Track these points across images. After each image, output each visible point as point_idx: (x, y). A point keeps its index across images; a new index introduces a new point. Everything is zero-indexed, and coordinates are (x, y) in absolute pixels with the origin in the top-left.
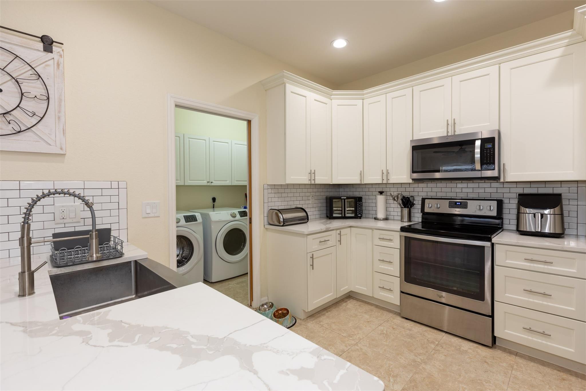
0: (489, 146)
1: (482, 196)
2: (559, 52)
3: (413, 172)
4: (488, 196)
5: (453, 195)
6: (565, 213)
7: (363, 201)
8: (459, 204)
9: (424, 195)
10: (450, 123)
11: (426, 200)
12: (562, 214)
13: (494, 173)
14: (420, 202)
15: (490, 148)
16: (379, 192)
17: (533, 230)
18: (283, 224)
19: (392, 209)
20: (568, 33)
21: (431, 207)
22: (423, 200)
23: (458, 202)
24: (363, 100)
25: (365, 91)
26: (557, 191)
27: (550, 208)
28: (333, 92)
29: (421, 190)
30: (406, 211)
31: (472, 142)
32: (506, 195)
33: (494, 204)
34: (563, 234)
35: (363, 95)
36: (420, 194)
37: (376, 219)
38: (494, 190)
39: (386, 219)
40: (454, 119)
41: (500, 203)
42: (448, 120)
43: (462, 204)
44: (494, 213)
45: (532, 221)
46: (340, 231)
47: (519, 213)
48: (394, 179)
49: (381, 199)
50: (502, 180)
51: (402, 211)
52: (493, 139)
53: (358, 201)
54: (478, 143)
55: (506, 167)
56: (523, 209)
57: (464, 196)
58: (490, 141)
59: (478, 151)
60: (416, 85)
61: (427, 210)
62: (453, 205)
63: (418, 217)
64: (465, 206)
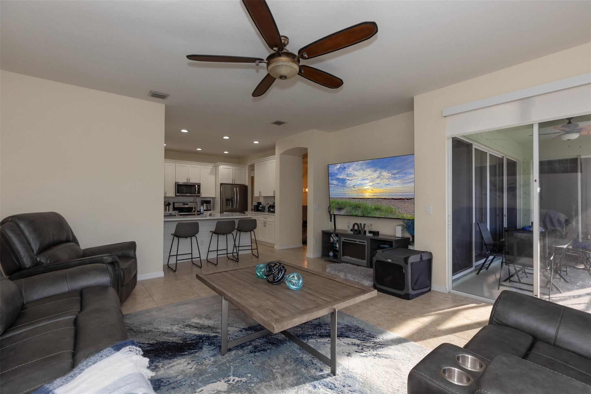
2: (211, 167)
3: (175, 193)
8: (186, 204)
9: (174, 201)
10: (188, 178)
13: (200, 195)
14: (172, 204)
20: (213, 164)
21: (177, 205)
22: (174, 203)
29: (173, 199)
30: (167, 207)
31: (196, 185)
36: (171, 201)
48: (169, 195)
50: (201, 197)
55: (202, 193)
58: (199, 186)
59: (197, 188)
60: (177, 163)
61: (175, 206)
62: (184, 204)
63: (172, 209)
64: (188, 204)
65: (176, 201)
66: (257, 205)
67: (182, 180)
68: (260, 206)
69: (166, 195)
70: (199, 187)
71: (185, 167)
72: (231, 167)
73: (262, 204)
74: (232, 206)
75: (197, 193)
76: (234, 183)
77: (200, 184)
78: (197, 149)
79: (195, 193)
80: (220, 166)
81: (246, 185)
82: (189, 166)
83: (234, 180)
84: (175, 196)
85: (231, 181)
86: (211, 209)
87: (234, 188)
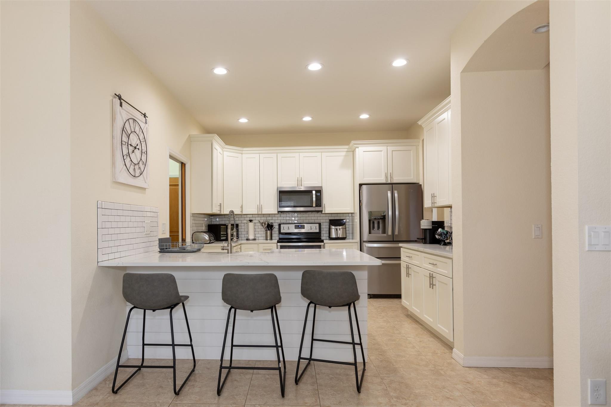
2: (344, 154)
3: (279, 207)
4: (313, 221)
6: (347, 229)
7: (240, 227)
8: (300, 226)
9: (279, 221)
11: (281, 225)
12: (345, 229)
13: (321, 209)
14: (278, 227)
15: (319, 196)
16: (249, 220)
17: (335, 237)
18: (210, 242)
19: (258, 233)
20: (347, 147)
21: (285, 229)
22: (280, 225)
23: (300, 225)
24: (242, 154)
25: (245, 149)
27: (340, 226)
28: (226, 146)
29: (277, 218)
30: (269, 232)
31: (311, 192)
32: (323, 221)
33: (317, 226)
34: (346, 237)
35: (243, 151)
36: (276, 221)
37: (248, 240)
38: (318, 218)
39: (255, 239)
40: (301, 178)
42: (298, 178)
43: (302, 226)
44: (317, 230)
46: (241, 246)
47: (330, 229)
48: (265, 211)
49: (251, 225)
50: (323, 212)
51: (266, 233)
52: (321, 191)
53: (236, 227)
54: (314, 192)
55: (325, 206)
56: (331, 226)
57: (302, 221)
58: (319, 192)
59: (314, 196)
60: (279, 153)
61: (282, 231)
62: (297, 227)
63: (276, 236)
64: (303, 227)
65: (282, 221)
66: (430, 227)
67: (289, 183)
68: (440, 230)
70: (319, 194)
71: (294, 158)
72: (383, 148)
73: (445, 225)
74: (384, 232)
75: (316, 206)
76: (389, 182)
77: (321, 187)
79: (312, 206)
80: (358, 147)
81: (420, 184)
82: (302, 155)
83: (391, 175)
84: (279, 212)
85: (383, 178)
86: (345, 236)
87: (388, 192)
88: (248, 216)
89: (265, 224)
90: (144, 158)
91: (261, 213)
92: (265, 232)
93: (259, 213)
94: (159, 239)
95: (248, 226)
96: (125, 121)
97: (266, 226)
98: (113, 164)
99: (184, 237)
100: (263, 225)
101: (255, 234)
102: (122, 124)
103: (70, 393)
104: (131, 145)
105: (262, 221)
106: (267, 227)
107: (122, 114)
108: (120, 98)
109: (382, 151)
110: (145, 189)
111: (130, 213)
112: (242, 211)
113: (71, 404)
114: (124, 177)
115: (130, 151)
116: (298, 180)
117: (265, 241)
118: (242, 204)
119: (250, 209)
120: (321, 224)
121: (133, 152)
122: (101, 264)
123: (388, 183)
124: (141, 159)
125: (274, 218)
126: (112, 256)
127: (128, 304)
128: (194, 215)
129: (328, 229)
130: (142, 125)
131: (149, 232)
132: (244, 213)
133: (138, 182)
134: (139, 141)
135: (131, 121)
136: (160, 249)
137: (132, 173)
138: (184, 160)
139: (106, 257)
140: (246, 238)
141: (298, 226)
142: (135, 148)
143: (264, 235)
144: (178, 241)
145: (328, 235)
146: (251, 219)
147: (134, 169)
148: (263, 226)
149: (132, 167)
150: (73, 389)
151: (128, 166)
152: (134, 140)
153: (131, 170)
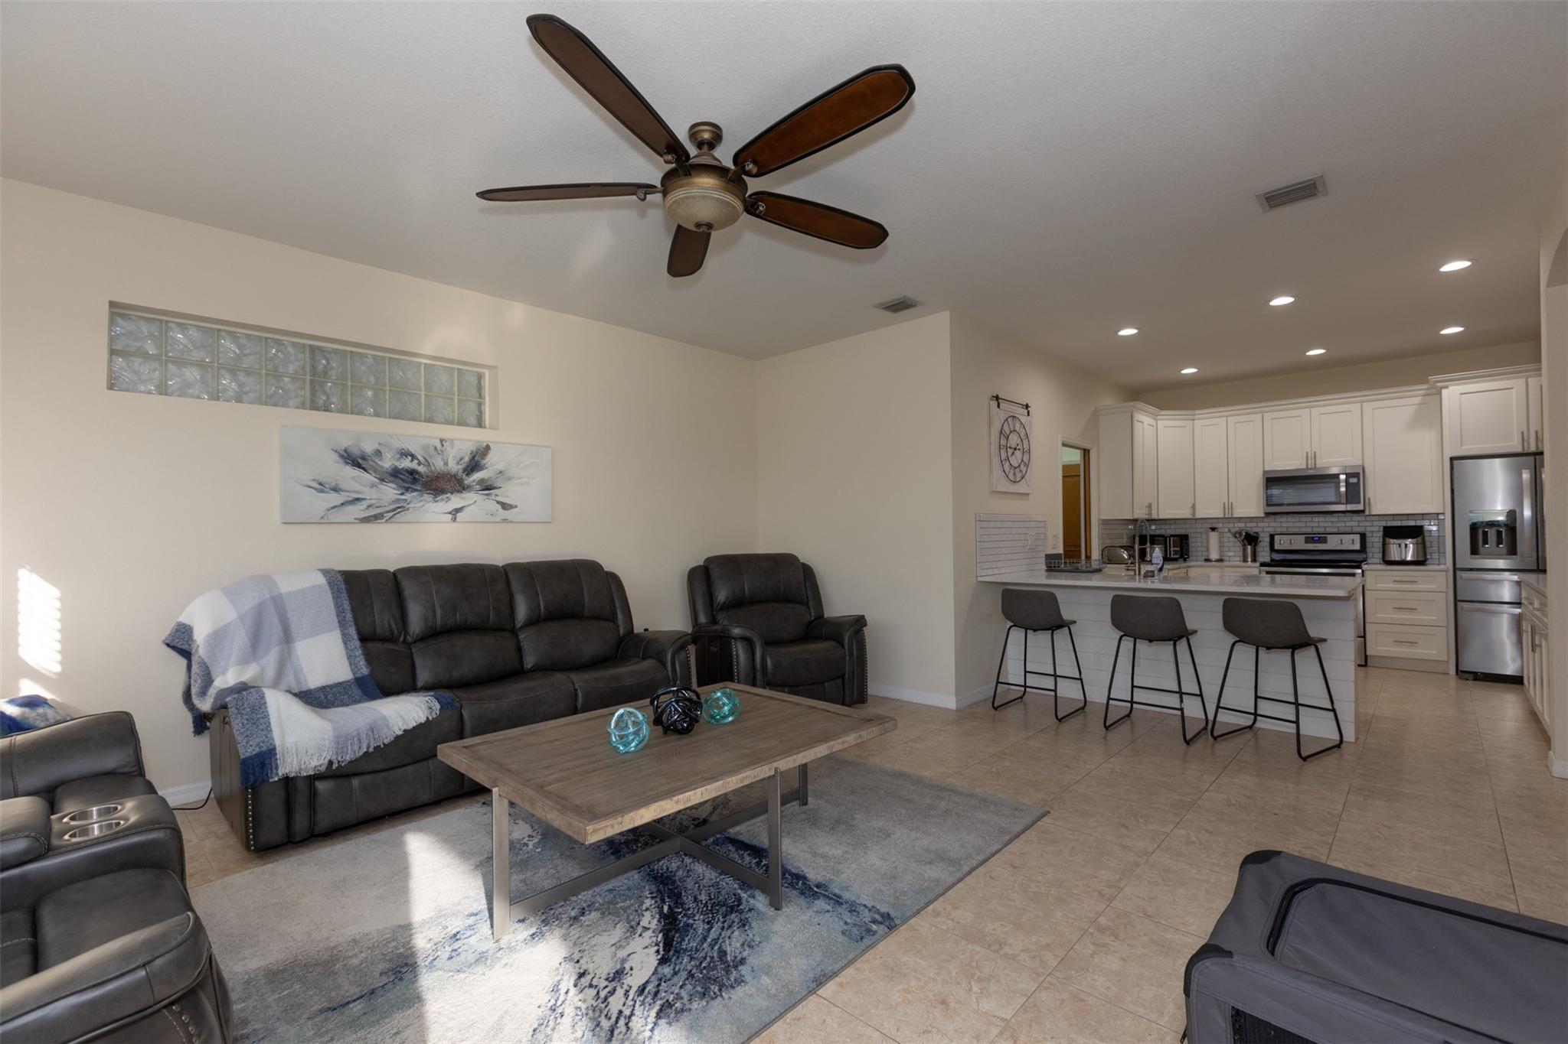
0: (1354, 480)
1: (1341, 530)
2: (1417, 400)
3: (1268, 505)
4: (1349, 530)
5: (1309, 530)
6: (1428, 544)
7: (1190, 540)
8: (1317, 538)
9: (1271, 530)
10: (1309, 454)
11: (1276, 536)
12: (1424, 543)
13: (1360, 507)
14: (1268, 539)
15: (1355, 482)
16: (1210, 528)
17: (1397, 559)
19: (1227, 549)
20: (1425, 386)
21: (1281, 543)
22: (1272, 537)
24: (1193, 420)
25: (1197, 412)
26: (1419, 523)
27: (1412, 538)
28: (1160, 412)
29: (1266, 525)
30: (1248, 548)
31: (1336, 476)
32: (1368, 529)
33: (1357, 538)
34: (1425, 561)
35: (1195, 415)
36: (1266, 529)
37: (1207, 560)
38: (1356, 524)
39: (1220, 560)
40: (1315, 453)
41: (1363, 537)
42: (1307, 453)
43: (1321, 538)
44: (1357, 547)
45: (1397, 550)
47: (1384, 544)
48: (1239, 512)
49: (1214, 536)
50: (1367, 513)
51: (1244, 550)
52: (1359, 473)
53: (1183, 540)
54: (1343, 477)
55: (1372, 501)
56: (1387, 539)
57: (1322, 530)
58: (1355, 476)
59: (1343, 484)
60: (1267, 412)
61: (1277, 547)
62: (1309, 540)
63: (1265, 555)
64: (1325, 541)
65: (1279, 530)
67: (1290, 462)
69: (1232, 514)
71: (1299, 418)
72: (1518, 383)
74: (1514, 549)
75: (1351, 503)
76: (1533, 449)
77: (1360, 466)
78: (1308, 354)
80: (1447, 387)
82: (1315, 411)
83: (1537, 438)
84: (1267, 514)
85: (1515, 443)
86: (1421, 559)
87: (1524, 471)
88: (1209, 521)
89: (1240, 534)
90: (1026, 459)
91: (1230, 516)
92: (1242, 548)
93: (1227, 516)
94: (1046, 555)
95: (1208, 537)
96: (1003, 422)
97: (1243, 538)
98: (991, 472)
99: (1088, 554)
100: (1237, 535)
101: (1221, 551)
102: (1000, 426)
103: (953, 699)
104: (1010, 448)
105: (1233, 530)
106: (1245, 538)
107: (1000, 416)
108: (997, 398)
109: (1512, 388)
110: (1028, 494)
111: (1010, 524)
112: (1194, 513)
113: (955, 708)
114: (1004, 486)
115: (1010, 454)
116: (1307, 457)
117: (1242, 564)
118: (1193, 502)
119: (1210, 510)
120: (1367, 535)
121: (1013, 454)
122: (980, 579)
123: (1529, 452)
124: (1022, 460)
125: (1260, 525)
126: (990, 572)
127: (1008, 621)
128: (1105, 523)
129: (1381, 545)
130: (1024, 419)
131: (1034, 547)
132: (1198, 516)
133: (1020, 488)
134: (1019, 440)
135: (1010, 420)
136: (1047, 567)
137: (1012, 478)
138: (1086, 446)
139: (984, 573)
140: (1204, 558)
141: (1313, 538)
142: (1015, 449)
143: (1241, 554)
144: (1080, 557)
145: (1381, 555)
146: (1214, 526)
147: (1014, 474)
148: (1236, 537)
149: (1012, 471)
150: (956, 695)
151: (1007, 471)
152: (1014, 440)
153: (1011, 476)
